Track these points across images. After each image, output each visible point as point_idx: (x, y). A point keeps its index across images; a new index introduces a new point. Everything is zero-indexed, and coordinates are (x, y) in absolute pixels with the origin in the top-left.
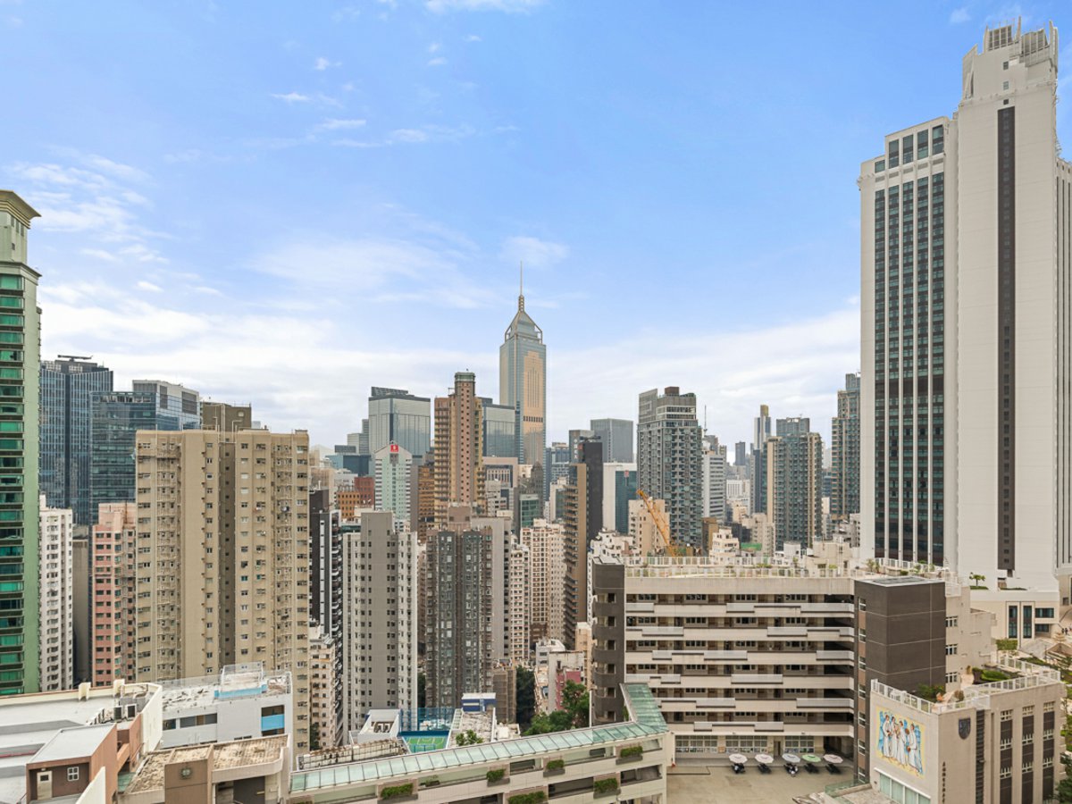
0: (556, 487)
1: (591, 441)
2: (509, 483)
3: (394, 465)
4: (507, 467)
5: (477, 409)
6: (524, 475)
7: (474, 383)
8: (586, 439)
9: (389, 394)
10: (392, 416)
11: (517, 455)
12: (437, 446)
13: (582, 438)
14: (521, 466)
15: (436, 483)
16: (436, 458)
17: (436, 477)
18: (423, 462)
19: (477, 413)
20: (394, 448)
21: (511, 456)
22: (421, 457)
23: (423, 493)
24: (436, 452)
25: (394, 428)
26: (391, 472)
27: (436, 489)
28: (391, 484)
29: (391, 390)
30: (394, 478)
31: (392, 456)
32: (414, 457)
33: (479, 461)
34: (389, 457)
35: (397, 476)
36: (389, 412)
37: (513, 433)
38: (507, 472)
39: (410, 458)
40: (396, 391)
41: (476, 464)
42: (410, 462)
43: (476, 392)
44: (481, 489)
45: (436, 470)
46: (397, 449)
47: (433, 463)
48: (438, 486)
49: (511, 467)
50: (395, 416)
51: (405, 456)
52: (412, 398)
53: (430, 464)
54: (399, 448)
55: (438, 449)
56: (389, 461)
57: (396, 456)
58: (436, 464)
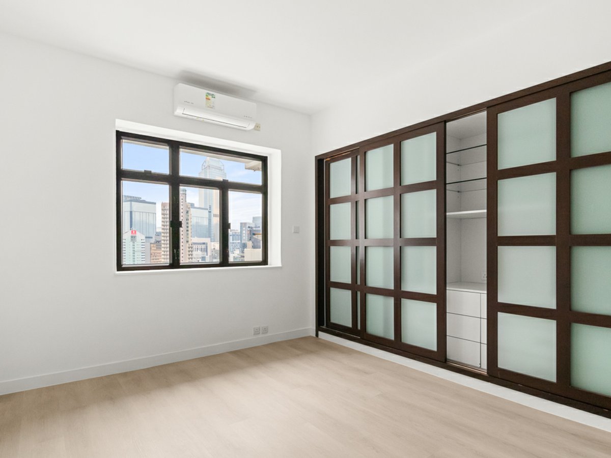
0: (234, 255)
1: (254, 229)
2: (206, 253)
3: (134, 243)
4: (204, 244)
5: (188, 209)
6: (214, 249)
7: (186, 194)
8: (252, 228)
9: (129, 199)
10: (131, 212)
11: (210, 236)
12: (163, 231)
13: (249, 227)
14: (212, 243)
15: (163, 253)
16: (163, 238)
17: (163, 249)
18: (153, 241)
19: (187, 212)
20: (134, 232)
21: (206, 237)
22: (152, 238)
23: (153, 259)
24: (163, 234)
25: (133, 220)
26: (132, 246)
27: (163, 257)
28: (132, 254)
29: (131, 197)
30: (134, 251)
31: (132, 237)
32: (146, 237)
33: (189, 240)
34: (130, 237)
35: (136, 249)
36: (129, 210)
37: (207, 224)
38: (203, 246)
39: (144, 238)
40: (133, 197)
41: (187, 242)
42: (144, 241)
43: (187, 200)
44: (190, 256)
45: (163, 246)
46: (135, 233)
47: (160, 241)
48: (164, 255)
49: (207, 244)
50: (133, 213)
51: (140, 237)
52: (144, 202)
53: (158, 242)
54: (137, 232)
55: (164, 233)
56: (130, 240)
57: (135, 237)
58: (163, 242)
